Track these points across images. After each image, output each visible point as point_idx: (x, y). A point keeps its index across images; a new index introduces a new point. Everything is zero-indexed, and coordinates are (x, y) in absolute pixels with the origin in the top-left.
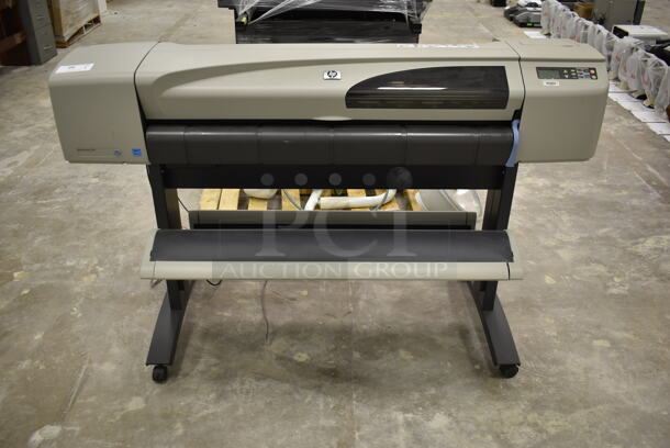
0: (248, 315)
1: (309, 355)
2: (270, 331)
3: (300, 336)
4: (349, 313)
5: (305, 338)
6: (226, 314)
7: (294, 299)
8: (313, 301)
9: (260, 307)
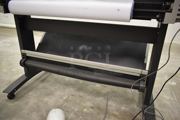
0: (114, 105)
1: (96, 86)
2: (106, 96)
3: (96, 92)
4: (72, 96)
5: (95, 90)
6: (124, 108)
7: (92, 108)
8: (84, 104)
9: (108, 108)
